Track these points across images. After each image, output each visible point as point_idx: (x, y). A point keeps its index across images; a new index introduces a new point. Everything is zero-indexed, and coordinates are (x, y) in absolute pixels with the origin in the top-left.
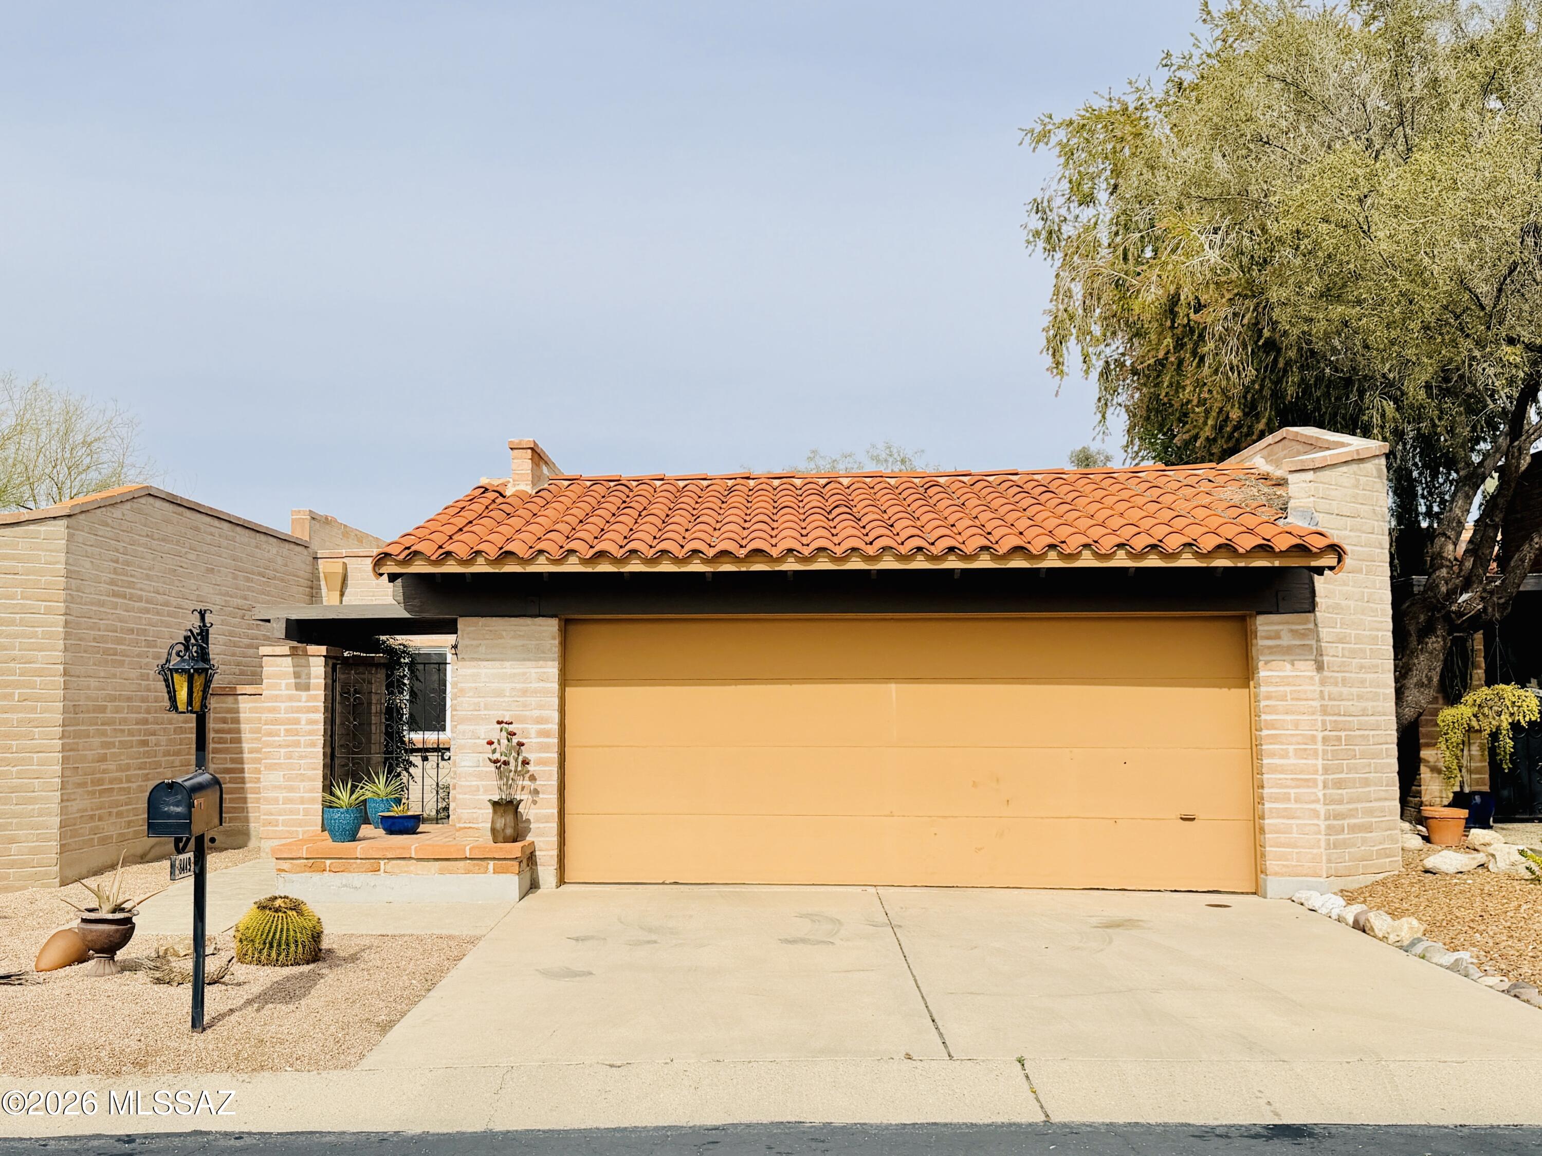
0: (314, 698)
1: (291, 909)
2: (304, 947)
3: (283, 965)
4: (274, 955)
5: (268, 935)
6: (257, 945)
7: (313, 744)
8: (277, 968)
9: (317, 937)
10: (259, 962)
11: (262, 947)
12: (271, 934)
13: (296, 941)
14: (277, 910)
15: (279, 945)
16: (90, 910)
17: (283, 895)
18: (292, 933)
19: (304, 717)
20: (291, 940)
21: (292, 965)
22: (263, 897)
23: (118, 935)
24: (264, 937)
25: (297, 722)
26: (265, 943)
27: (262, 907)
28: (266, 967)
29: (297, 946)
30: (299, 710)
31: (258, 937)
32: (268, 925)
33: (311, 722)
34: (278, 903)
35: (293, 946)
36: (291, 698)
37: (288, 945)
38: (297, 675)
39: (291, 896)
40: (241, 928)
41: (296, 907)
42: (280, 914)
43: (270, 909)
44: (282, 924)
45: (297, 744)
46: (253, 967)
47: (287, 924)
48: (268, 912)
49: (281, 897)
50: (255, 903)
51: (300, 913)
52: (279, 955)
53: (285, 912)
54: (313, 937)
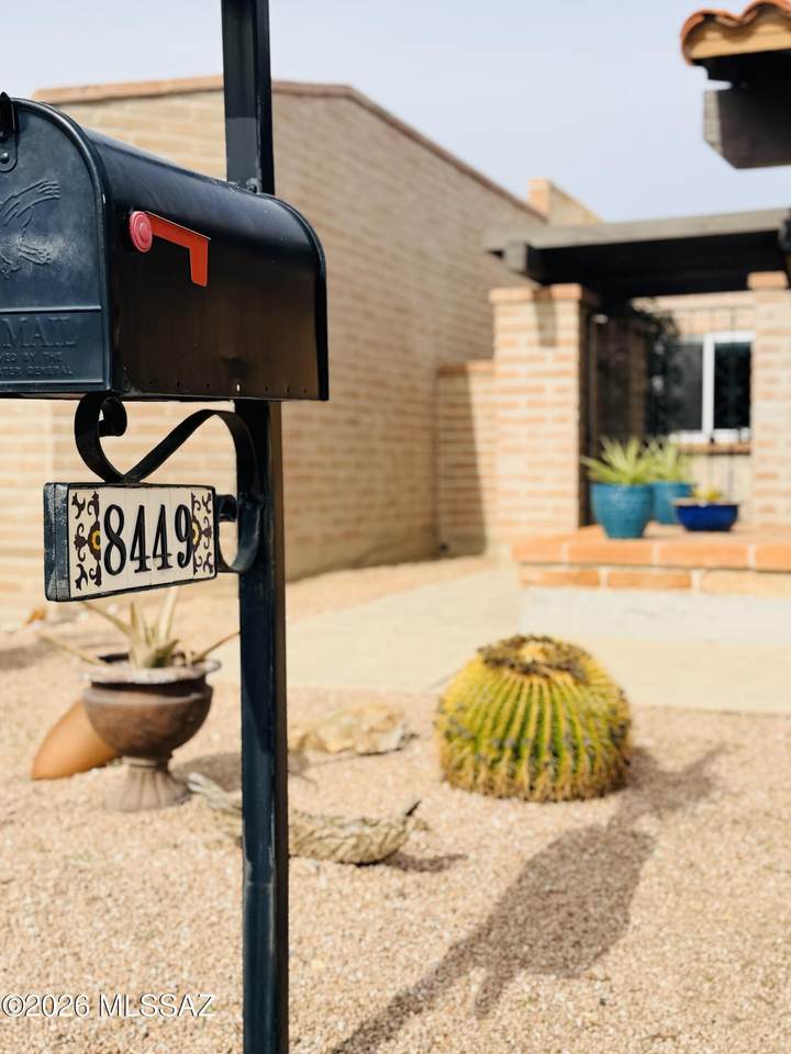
0: (564, 358)
1: (559, 668)
2: (593, 758)
3: (545, 800)
4: (524, 775)
5: (507, 729)
6: (483, 750)
7: (563, 420)
8: (532, 806)
9: (618, 732)
10: (489, 788)
11: (493, 755)
12: (516, 727)
13: (575, 748)
14: (528, 670)
15: (536, 752)
16: (109, 659)
17: (539, 634)
18: (564, 727)
19: (550, 383)
20: (564, 744)
21: (566, 799)
22: (496, 634)
23: (165, 719)
24: (500, 730)
25: (540, 390)
26: (501, 748)
27: (494, 661)
28: (505, 804)
29: (576, 757)
30: (543, 374)
31: (486, 731)
32: (508, 706)
33: (561, 390)
34: (529, 653)
35: (567, 756)
36: (532, 359)
37: (555, 754)
38: (541, 327)
39: (557, 637)
40: (451, 706)
41: (570, 663)
42: (536, 680)
43: (512, 666)
44: (541, 701)
45: (541, 420)
46: (476, 802)
47: (553, 703)
48: (506, 672)
49: (536, 640)
50: (480, 650)
51: (581, 680)
52: (535, 775)
53: (546, 676)
54: (613, 736)
